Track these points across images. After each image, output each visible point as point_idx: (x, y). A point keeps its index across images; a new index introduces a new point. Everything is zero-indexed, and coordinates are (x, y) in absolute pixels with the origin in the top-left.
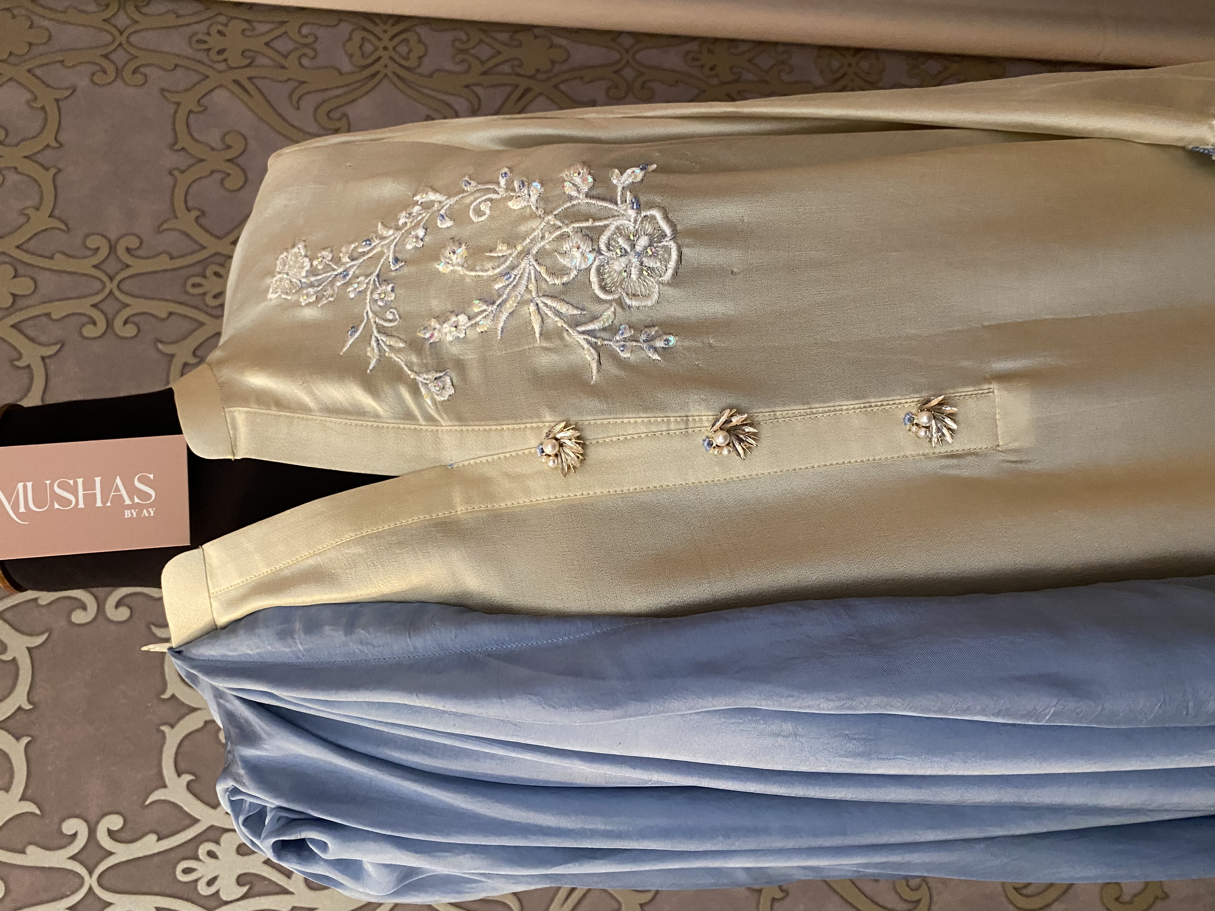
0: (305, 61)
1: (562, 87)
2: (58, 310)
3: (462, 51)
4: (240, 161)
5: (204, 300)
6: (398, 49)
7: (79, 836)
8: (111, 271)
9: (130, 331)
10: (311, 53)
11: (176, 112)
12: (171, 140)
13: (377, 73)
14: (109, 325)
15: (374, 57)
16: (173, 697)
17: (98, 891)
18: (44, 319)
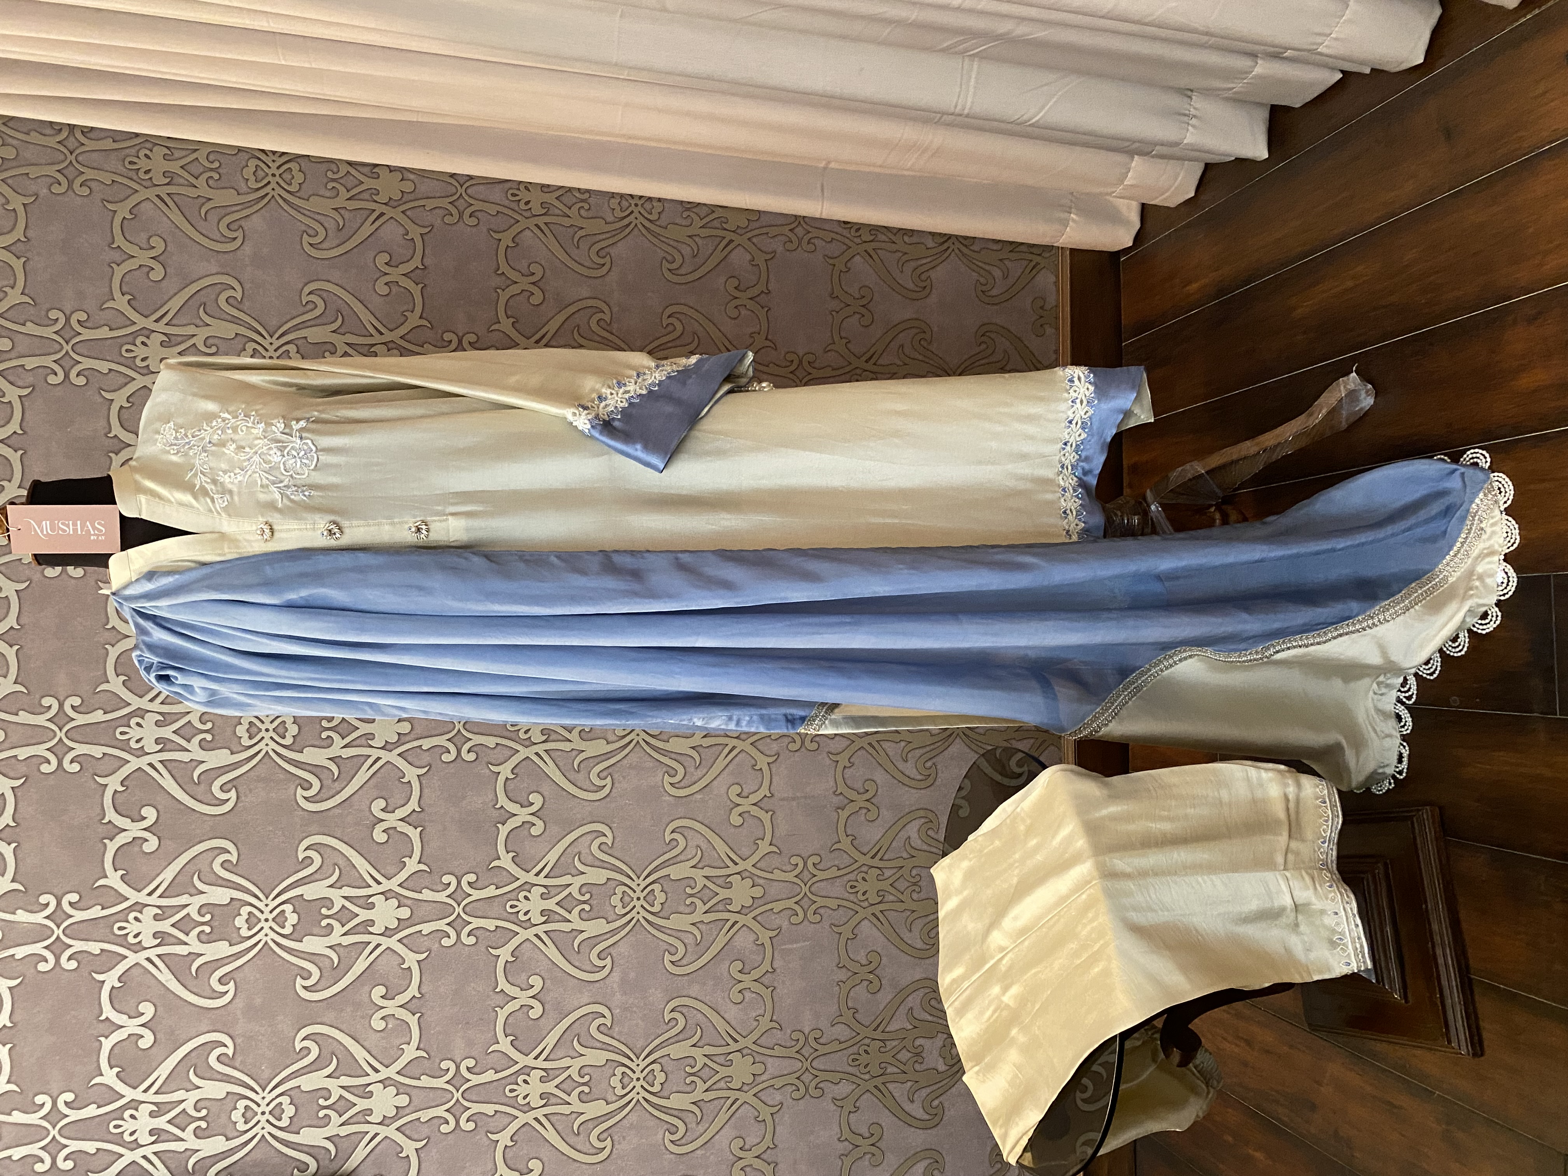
0: (211, 182)
1: (408, 213)
2: (31, 363)
3: (333, 180)
4: (161, 258)
5: (134, 362)
6: (284, 176)
7: (53, 707)
8: (67, 337)
9: (82, 381)
10: (216, 176)
11: (113, 218)
12: (110, 239)
13: (267, 194)
14: (67, 376)
15: (265, 182)
16: (113, 627)
17: (65, 740)
18: (20, 369)
